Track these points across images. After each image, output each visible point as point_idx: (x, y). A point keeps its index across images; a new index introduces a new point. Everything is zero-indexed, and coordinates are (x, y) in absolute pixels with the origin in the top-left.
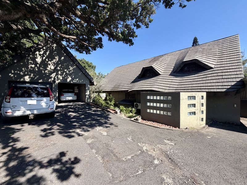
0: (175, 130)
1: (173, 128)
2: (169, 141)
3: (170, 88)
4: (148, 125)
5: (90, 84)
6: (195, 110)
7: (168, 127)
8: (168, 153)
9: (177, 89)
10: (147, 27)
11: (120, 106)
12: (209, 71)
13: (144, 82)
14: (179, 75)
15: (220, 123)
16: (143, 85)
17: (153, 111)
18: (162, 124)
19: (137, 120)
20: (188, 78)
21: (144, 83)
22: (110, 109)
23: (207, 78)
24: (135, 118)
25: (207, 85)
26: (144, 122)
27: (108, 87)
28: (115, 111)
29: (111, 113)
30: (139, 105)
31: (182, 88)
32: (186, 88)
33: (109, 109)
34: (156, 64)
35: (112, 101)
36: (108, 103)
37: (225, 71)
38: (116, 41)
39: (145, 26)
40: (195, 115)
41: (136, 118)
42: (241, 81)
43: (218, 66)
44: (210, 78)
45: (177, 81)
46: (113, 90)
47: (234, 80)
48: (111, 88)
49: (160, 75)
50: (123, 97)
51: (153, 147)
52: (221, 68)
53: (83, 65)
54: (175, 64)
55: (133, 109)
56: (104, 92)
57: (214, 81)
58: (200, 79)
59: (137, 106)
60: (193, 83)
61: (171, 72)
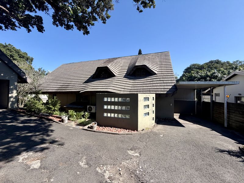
0: (134, 134)
1: (132, 131)
2: (133, 152)
3: (125, 90)
4: (106, 133)
5: (19, 80)
6: (149, 110)
7: (126, 132)
8: (138, 172)
9: (131, 90)
10: (104, 23)
11: (69, 111)
12: (154, 76)
13: (99, 82)
14: (132, 77)
15: (162, 119)
16: (97, 86)
17: (111, 115)
18: (120, 129)
19: (91, 127)
20: (140, 81)
21: (98, 84)
22: (53, 116)
23: (154, 82)
24: (89, 125)
25: (153, 87)
26: (101, 129)
27: (51, 87)
28: (60, 118)
29: (54, 121)
30: (93, 108)
31: (135, 90)
32: (138, 90)
33: (51, 116)
34: (111, 65)
35: (56, 104)
36: (49, 109)
37: (164, 77)
38: (65, 27)
39: (102, 21)
40: (149, 115)
41: (91, 125)
42: (175, 85)
43: (160, 73)
44: (155, 82)
45: (130, 83)
46: (59, 91)
47: (171, 84)
48: (56, 88)
49: (116, 76)
50: (73, 99)
51: (118, 168)
52: (162, 75)
53: (8, 53)
54: (128, 67)
55: (86, 113)
56: (44, 93)
57: (159, 85)
58: (149, 83)
59: (90, 109)
60: (143, 85)
61: (125, 74)
